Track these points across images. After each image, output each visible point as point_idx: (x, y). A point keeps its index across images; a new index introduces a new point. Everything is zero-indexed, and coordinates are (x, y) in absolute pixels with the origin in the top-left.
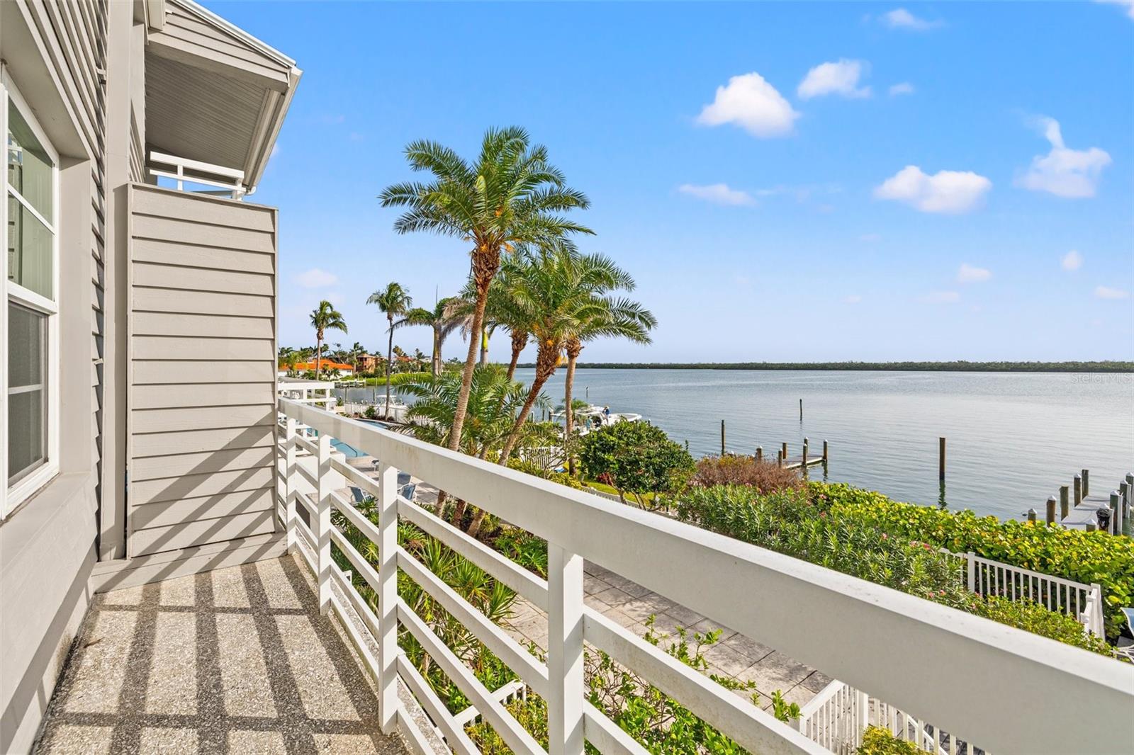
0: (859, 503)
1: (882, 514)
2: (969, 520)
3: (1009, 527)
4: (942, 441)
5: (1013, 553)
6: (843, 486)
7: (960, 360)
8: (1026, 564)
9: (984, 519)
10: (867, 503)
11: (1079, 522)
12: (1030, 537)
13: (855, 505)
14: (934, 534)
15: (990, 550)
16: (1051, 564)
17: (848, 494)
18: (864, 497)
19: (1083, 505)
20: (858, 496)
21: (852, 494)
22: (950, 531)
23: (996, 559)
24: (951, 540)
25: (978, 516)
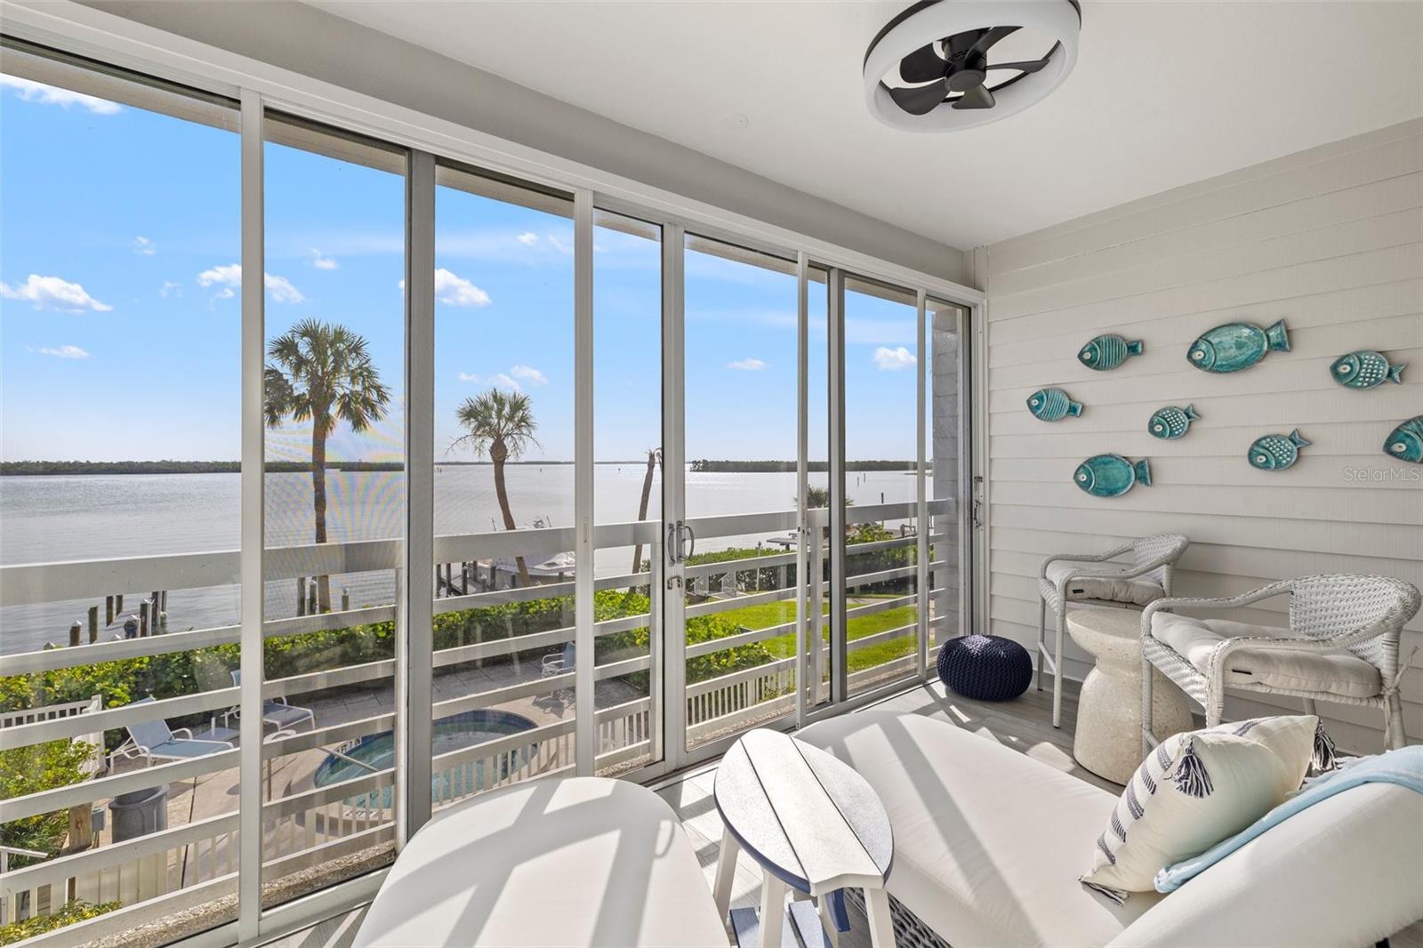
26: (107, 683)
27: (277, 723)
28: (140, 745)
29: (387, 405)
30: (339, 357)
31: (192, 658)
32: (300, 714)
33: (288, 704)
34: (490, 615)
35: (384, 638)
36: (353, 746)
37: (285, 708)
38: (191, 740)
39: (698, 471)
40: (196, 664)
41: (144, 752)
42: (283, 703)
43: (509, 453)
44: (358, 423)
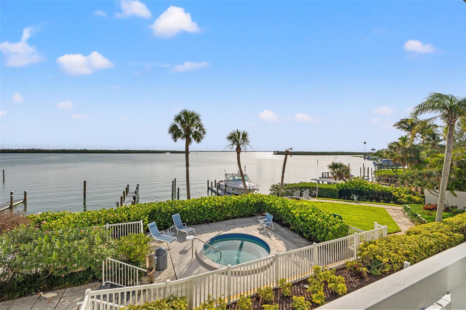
0: (58, 219)
1: (71, 220)
2: (105, 212)
3: (117, 210)
4: (85, 182)
5: (120, 219)
6: (47, 213)
7: (85, 149)
8: (124, 221)
9: (109, 210)
10: (62, 217)
11: (128, 201)
12: (124, 211)
13: (56, 220)
14: (94, 221)
15: (113, 220)
16: (130, 218)
17: (51, 216)
18: (60, 216)
19: (128, 196)
20: (57, 215)
21: (53, 216)
22: (99, 218)
23: (115, 223)
24: (100, 222)
25: (107, 209)
26: (143, 216)
27: (187, 232)
28: (153, 236)
29: (205, 136)
30: (193, 120)
31: (161, 210)
32: (191, 230)
33: (187, 226)
34: (239, 202)
35: (210, 208)
36: (209, 242)
37: (186, 227)
38: (165, 235)
39: (276, 154)
40: (162, 212)
41: (154, 238)
42: (185, 226)
43: (241, 148)
44: (199, 141)
